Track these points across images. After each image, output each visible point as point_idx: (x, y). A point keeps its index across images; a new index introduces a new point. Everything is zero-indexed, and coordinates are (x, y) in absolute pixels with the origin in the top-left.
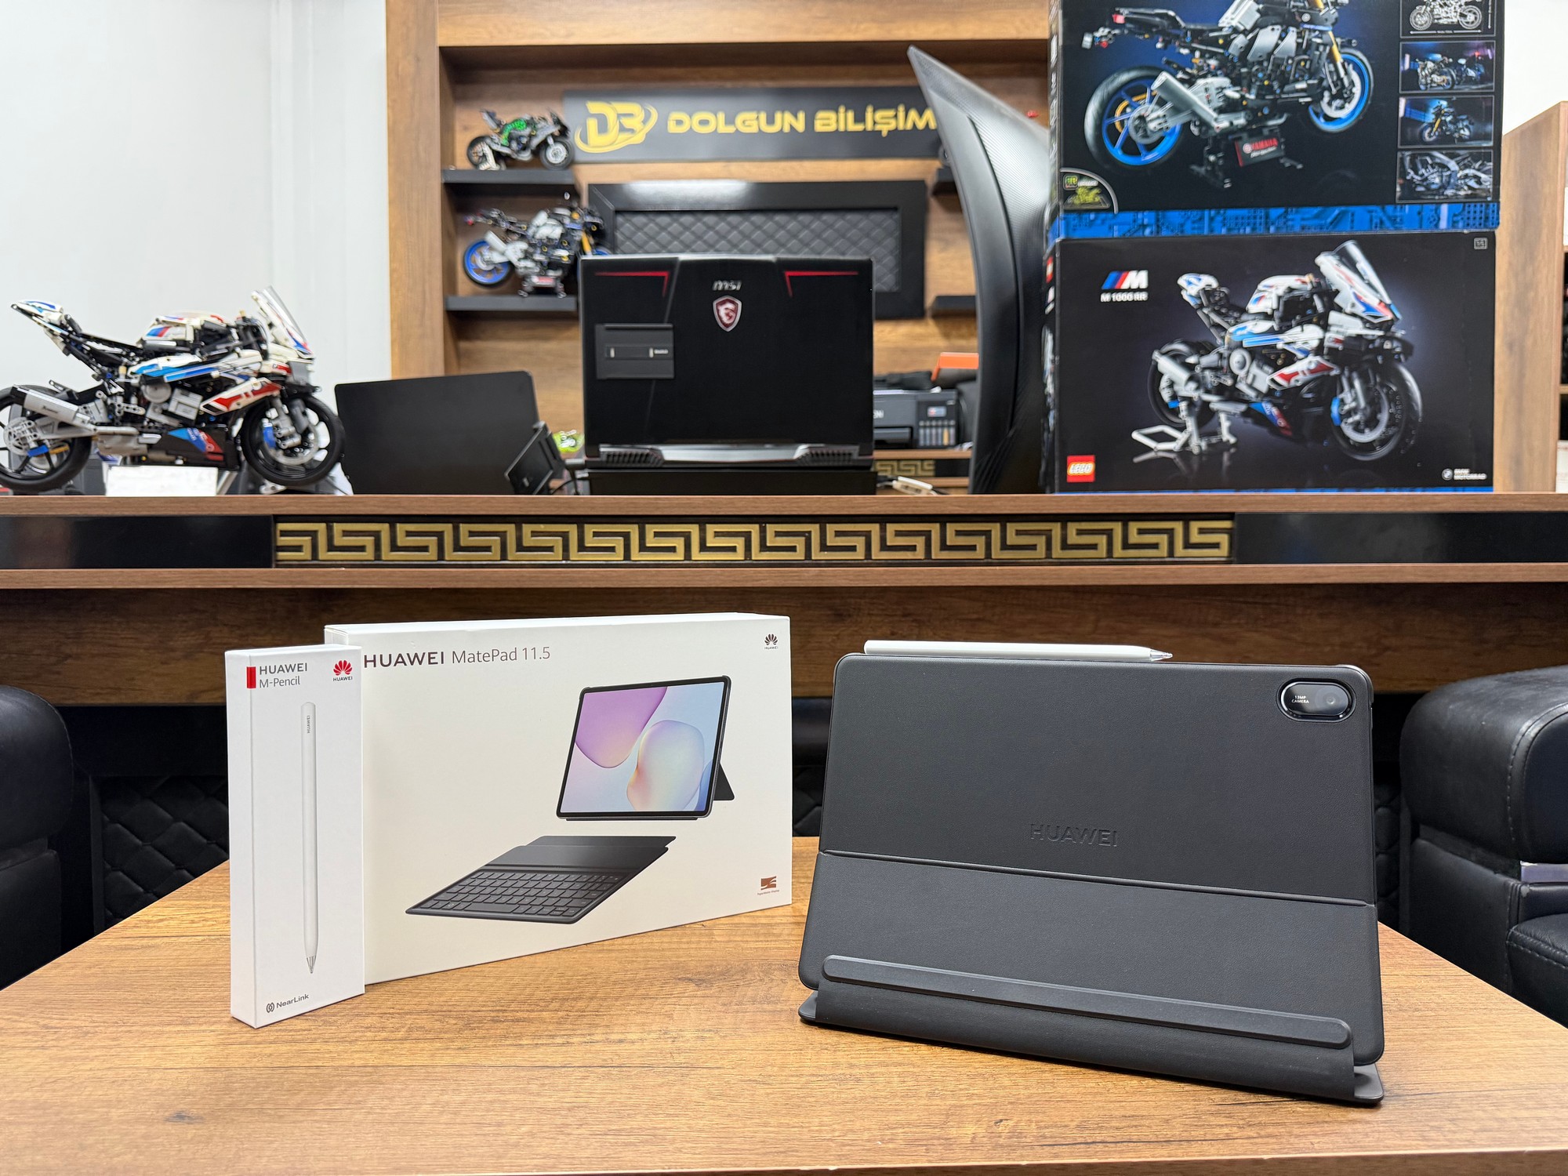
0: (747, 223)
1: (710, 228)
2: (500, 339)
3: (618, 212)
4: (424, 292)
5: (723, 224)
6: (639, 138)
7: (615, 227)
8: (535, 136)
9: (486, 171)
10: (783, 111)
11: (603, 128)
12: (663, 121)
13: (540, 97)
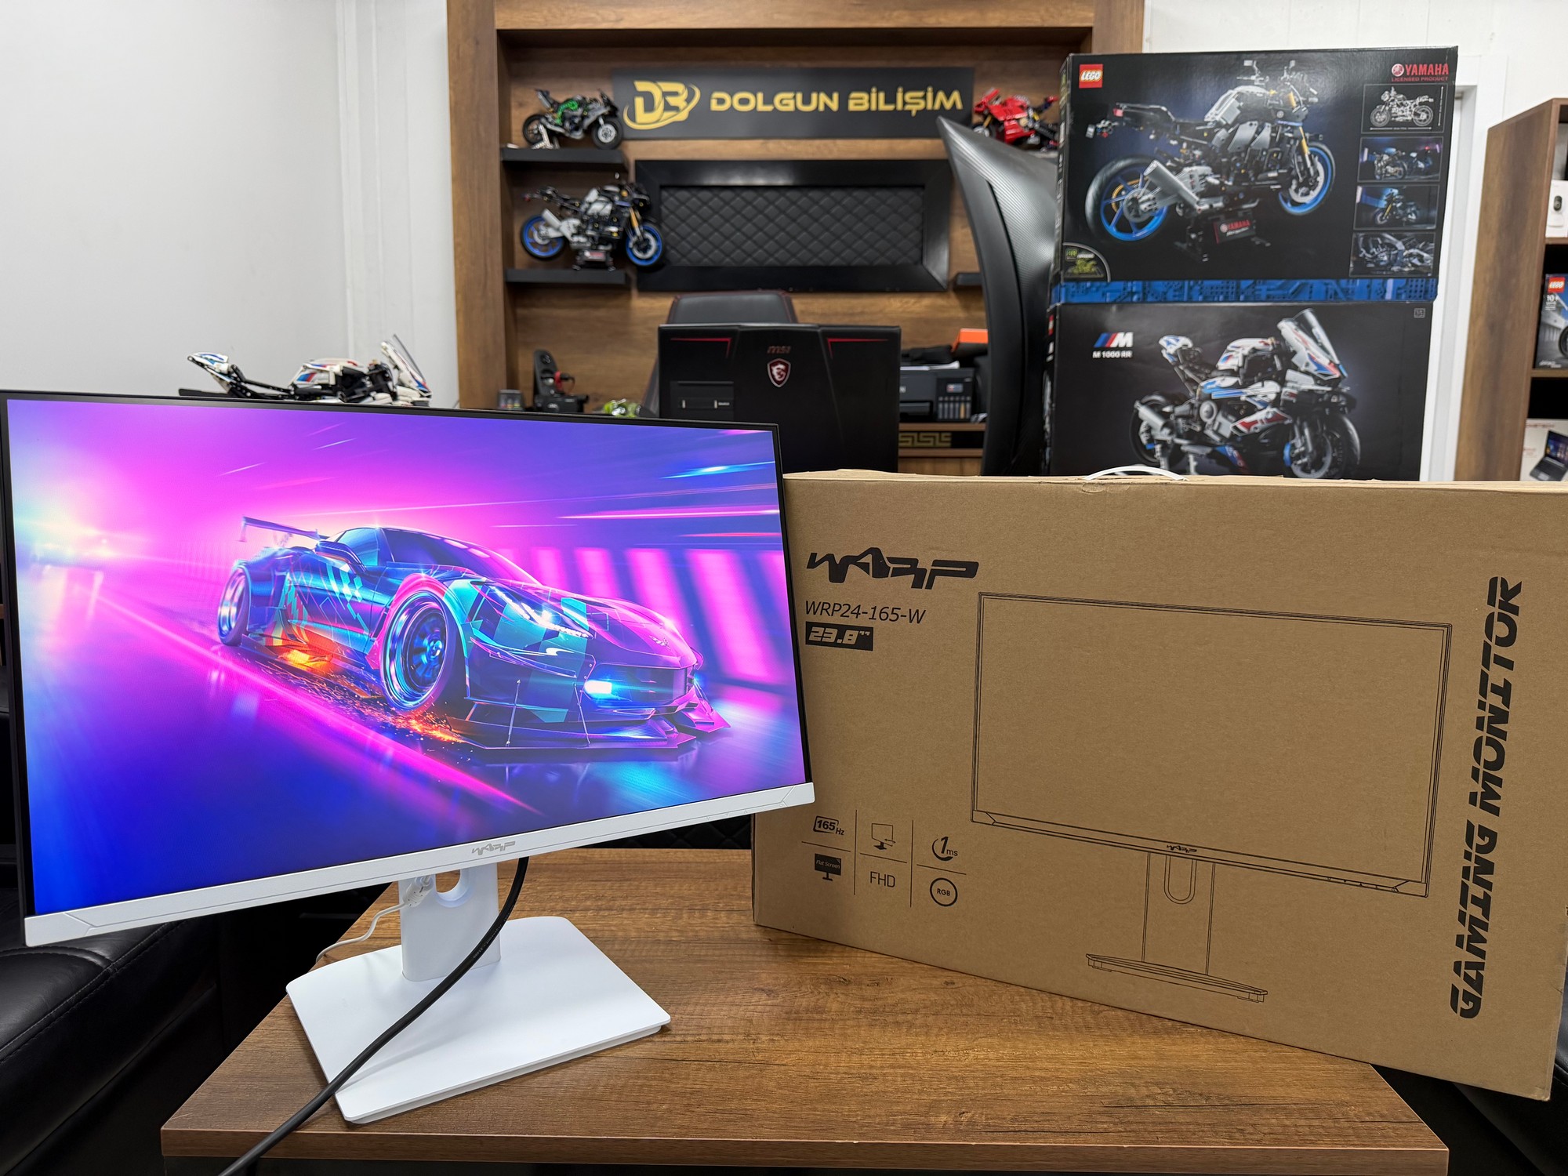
0: (782, 199)
1: (749, 203)
2: (554, 306)
3: (663, 187)
4: (486, 265)
5: (760, 199)
6: (682, 116)
7: (661, 202)
8: (587, 117)
9: (541, 148)
10: (818, 92)
11: (649, 106)
12: (706, 99)
13: (591, 75)
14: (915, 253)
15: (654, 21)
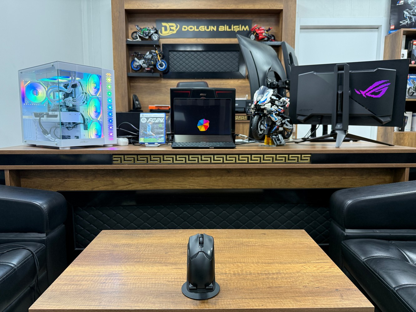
0: (202, 54)
1: (193, 55)
2: (141, 83)
3: (170, 51)
4: (122, 72)
5: (196, 54)
6: (175, 32)
7: (169, 55)
8: (150, 33)
9: (138, 41)
10: (211, 26)
11: (166, 30)
12: (181, 28)
13: (150, 21)
14: (237, 68)
15: (167, 7)
